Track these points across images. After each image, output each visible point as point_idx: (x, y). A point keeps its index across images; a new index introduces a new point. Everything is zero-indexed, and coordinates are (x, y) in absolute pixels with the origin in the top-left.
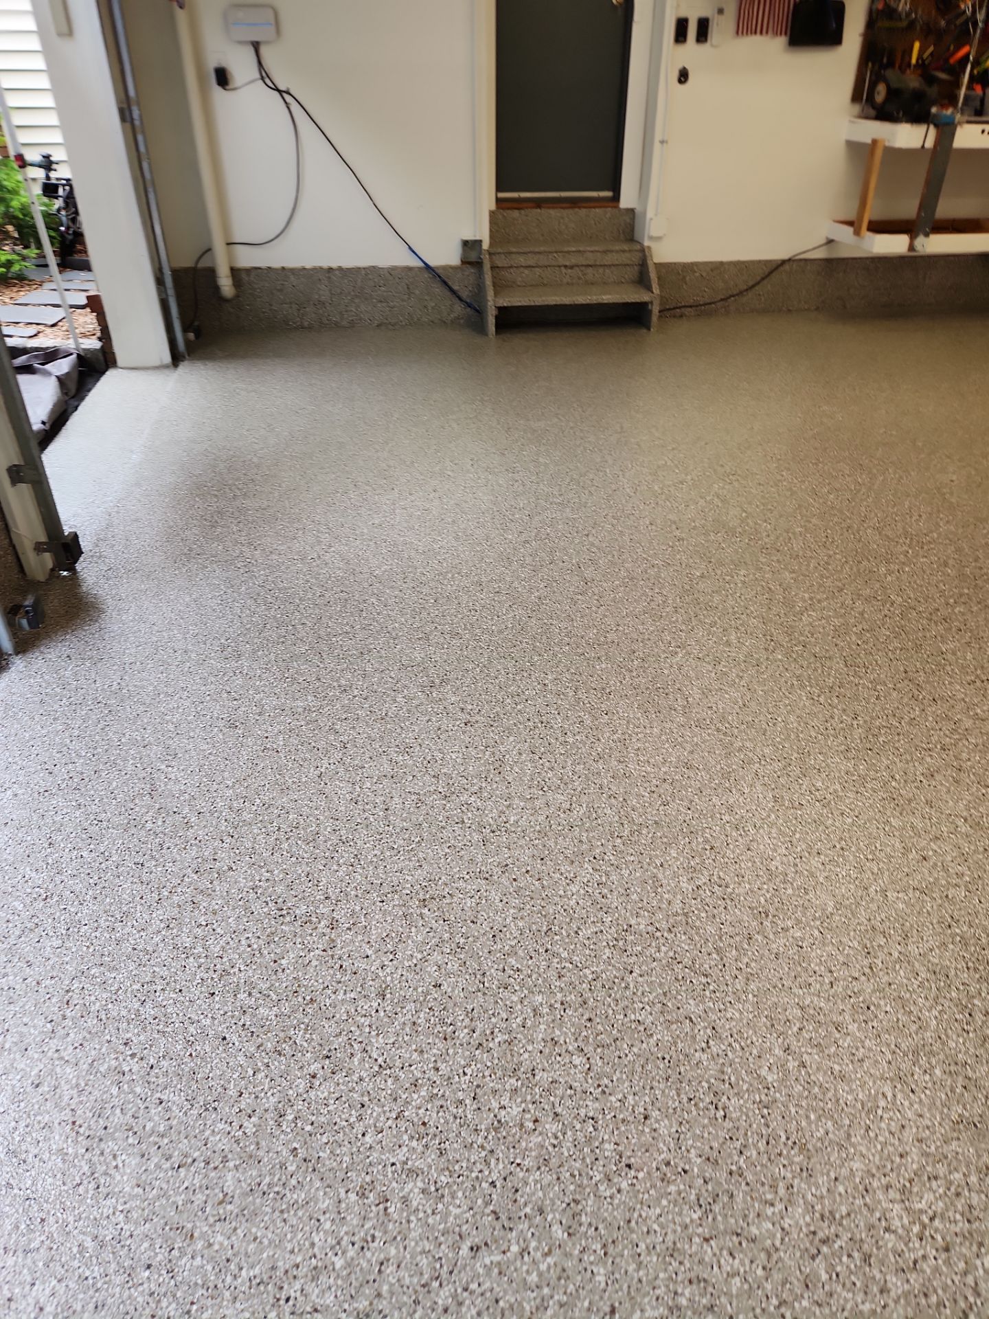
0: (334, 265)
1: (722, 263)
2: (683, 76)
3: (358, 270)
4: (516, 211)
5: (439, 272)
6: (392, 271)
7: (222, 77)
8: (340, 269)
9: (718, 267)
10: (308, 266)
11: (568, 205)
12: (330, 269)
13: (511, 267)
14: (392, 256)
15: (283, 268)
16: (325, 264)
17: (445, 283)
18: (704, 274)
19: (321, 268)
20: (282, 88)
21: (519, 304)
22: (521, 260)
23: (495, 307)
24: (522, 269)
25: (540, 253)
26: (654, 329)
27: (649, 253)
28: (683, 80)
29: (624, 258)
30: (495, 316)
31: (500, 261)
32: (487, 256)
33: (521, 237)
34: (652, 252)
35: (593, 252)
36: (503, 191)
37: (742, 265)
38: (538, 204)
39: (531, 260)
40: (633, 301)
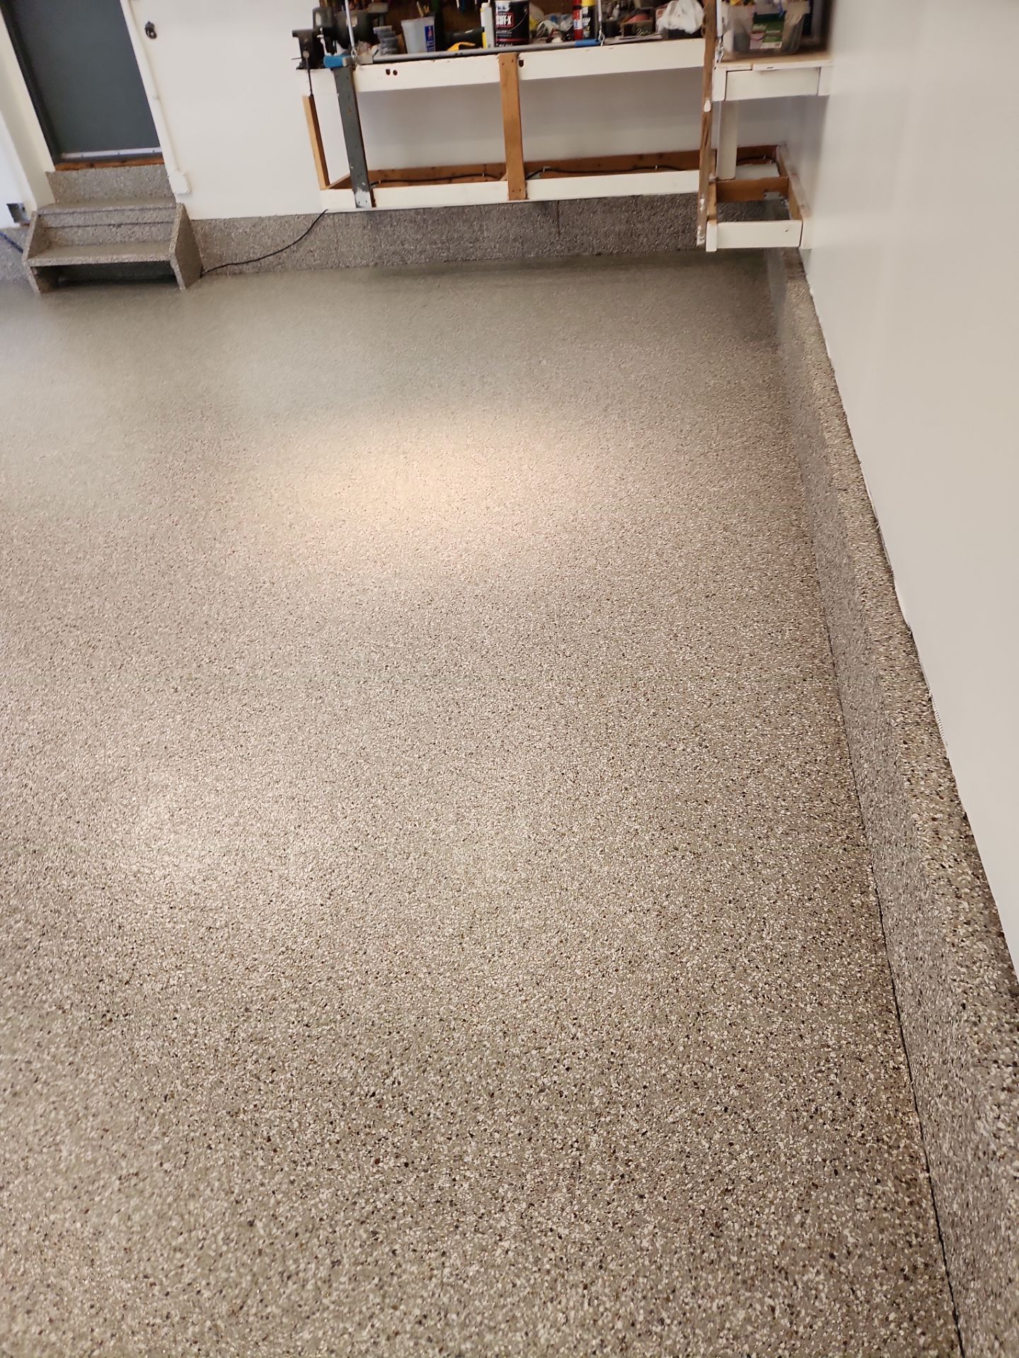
1: (260, 219)
2: (150, 30)
4: (75, 172)
5: (5, 233)
9: (257, 223)
11: (118, 164)
13: (64, 227)
17: (13, 244)
18: (247, 230)
21: (50, 264)
22: (69, 220)
23: (31, 268)
24: (75, 229)
25: (85, 213)
26: (182, 288)
27: (179, 210)
28: (152, 34)
29: (162, 216)
30: (35, 276)
31: (51, 222)
32: (35, 218)
33: (87, 196)
34: (187, 209)
35: (131, 210)
36: (68, 152)
37: (283, 221)
38: (92, 163)
39: (80, 220)
40: (152, 260)
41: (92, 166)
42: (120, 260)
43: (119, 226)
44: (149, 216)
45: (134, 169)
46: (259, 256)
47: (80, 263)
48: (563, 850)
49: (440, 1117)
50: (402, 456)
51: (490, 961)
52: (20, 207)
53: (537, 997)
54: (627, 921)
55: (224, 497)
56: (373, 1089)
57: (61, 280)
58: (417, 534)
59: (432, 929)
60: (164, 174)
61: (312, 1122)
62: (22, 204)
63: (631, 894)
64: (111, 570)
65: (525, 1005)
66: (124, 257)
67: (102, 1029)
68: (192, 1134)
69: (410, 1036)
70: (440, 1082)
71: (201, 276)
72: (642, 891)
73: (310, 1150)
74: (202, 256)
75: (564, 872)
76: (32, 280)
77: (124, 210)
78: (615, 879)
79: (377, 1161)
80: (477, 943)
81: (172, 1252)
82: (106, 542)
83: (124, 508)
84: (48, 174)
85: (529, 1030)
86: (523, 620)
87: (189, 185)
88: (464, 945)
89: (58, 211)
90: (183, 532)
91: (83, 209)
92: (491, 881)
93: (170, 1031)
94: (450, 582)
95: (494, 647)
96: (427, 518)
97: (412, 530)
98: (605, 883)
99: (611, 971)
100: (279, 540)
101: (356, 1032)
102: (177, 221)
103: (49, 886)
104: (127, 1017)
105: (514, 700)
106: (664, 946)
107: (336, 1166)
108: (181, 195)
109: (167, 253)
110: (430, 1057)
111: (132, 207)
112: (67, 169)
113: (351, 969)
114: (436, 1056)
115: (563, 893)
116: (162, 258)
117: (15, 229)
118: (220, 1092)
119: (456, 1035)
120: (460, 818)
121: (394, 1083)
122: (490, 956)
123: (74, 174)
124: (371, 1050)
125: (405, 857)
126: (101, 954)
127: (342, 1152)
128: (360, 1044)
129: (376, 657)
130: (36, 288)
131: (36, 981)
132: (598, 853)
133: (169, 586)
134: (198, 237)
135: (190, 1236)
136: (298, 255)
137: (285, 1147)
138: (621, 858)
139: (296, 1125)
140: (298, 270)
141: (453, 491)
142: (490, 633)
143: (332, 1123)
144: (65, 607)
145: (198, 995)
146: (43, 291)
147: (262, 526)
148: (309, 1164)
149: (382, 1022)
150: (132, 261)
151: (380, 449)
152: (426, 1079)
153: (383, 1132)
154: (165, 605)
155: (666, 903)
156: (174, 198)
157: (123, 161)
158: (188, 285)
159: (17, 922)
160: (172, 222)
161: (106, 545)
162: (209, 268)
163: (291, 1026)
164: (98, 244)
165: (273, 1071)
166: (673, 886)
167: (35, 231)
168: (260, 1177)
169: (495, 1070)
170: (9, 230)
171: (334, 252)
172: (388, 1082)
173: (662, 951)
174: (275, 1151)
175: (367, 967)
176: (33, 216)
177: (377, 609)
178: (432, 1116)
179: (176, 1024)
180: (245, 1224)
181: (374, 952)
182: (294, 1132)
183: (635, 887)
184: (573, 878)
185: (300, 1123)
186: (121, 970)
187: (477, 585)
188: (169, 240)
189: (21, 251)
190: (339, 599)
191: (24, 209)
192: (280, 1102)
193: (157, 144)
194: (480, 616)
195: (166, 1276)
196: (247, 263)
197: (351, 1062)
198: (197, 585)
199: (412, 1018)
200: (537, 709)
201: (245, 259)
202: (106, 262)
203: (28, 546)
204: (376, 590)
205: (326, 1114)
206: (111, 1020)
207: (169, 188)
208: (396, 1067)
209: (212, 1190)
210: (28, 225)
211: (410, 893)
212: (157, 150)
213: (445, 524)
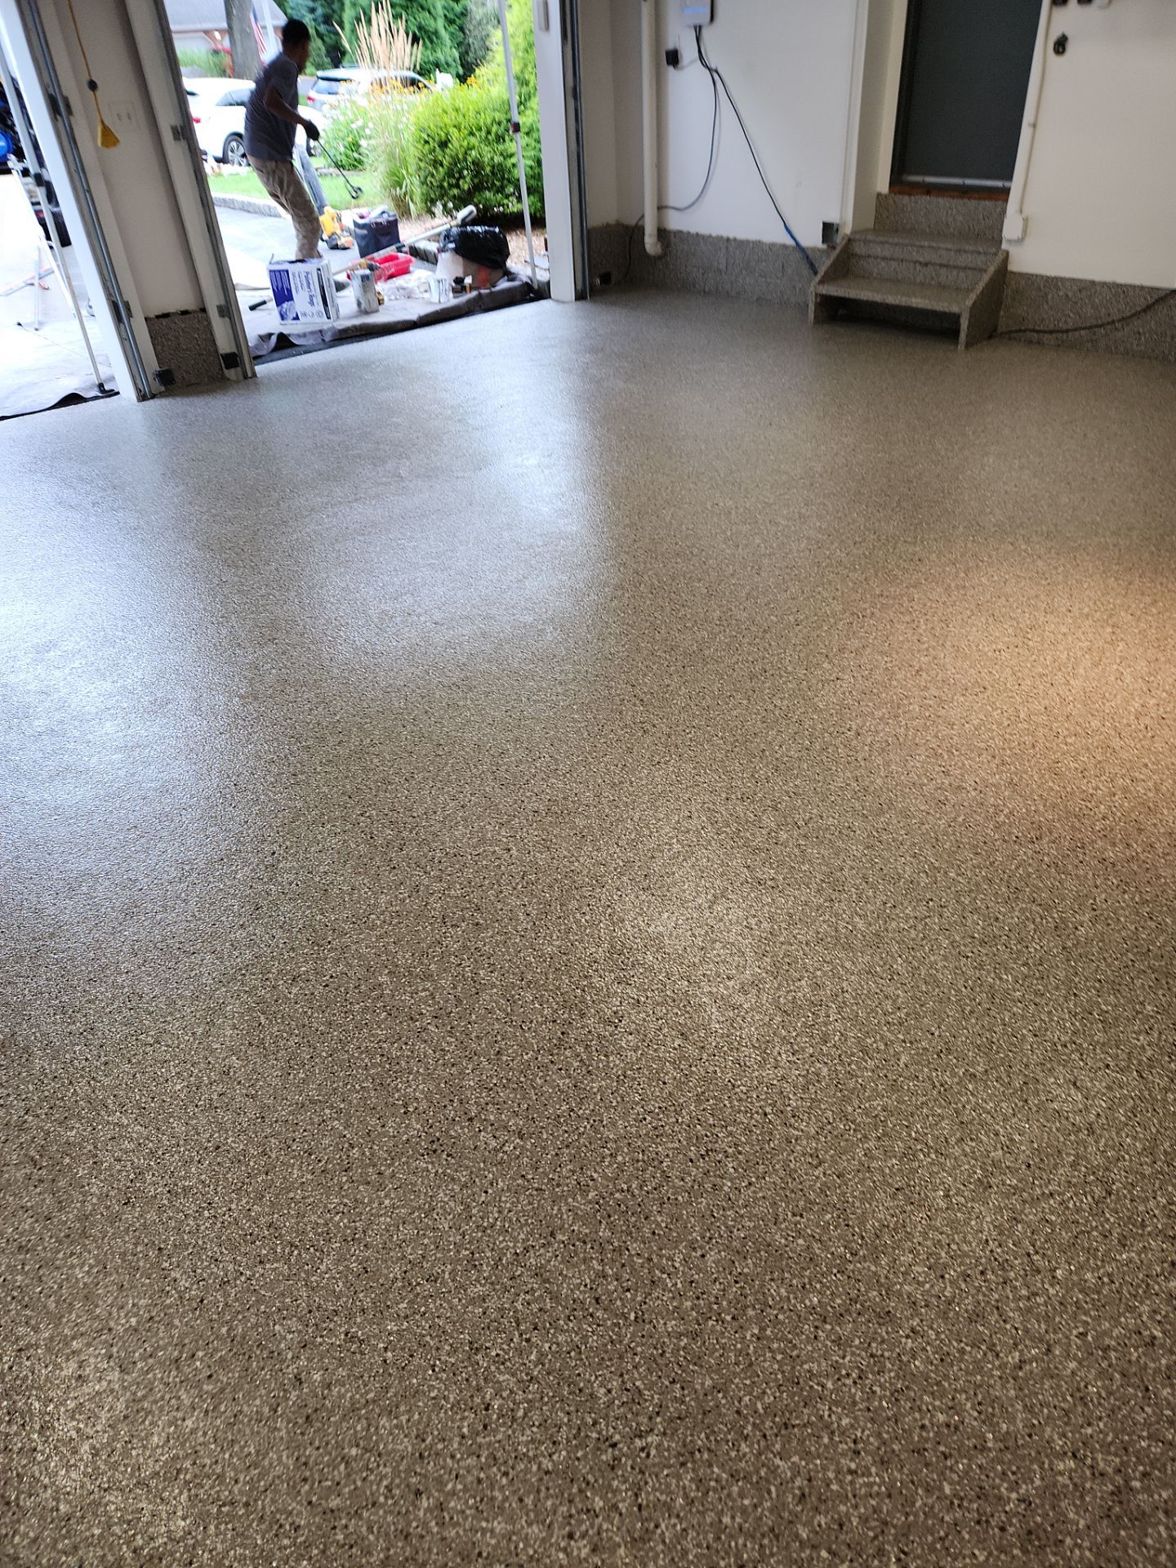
0: (731, 236)
1: (1093, 283)
2: (1061, 46)
3: (748, 242)
4: (908, 197)
5: (809, 252)
6: (772, 246)
7: (673, 58)
8: (735, 239)
9: (1087, 288)
10: (714, 234)
12: (728, 240)
13: (869, 256)
14: (775, 235)
15: (697, 234)
16: (725, 234)
17: (811, 265)
18: (1070, 294)
19: (722, 237)
20: (713, 66)
21: (835, 294)
22: (878, 250)
23: (816, 294)
24: (879, 260)
25: (896, 244)
26: (961, 347)
27: (1000, 257)
28: (1061, 50)
29: (979, 261)
30: (816, 303)
31: (859, 249)
32: (844, 243)
33: (908, 227)
34: (1011, 258)
35: (947, 249)
36: (910, 173)
37: (1119, 291)
38: (929, 189)
39: (887, 252)
40: (942, 309)
41: (928, 193)
42: (909, 304)
43: (926, 264)
44: (963, 260)
45: (972, 203)
46: (1070, 326)
47: (865, 298)
48: (1024, 1292)
49: (667, 1541)
50: (1109, 630)
51: (839, 1379)
52: (835, 229)
53: (872, 1479)
54: (1061, 1467)
55: (865, 609)
56: (617, 1437)
57: (841, 312)
58: (1069, 740)
59: (794, 1282)
60: (1004, 212)
61: (537, 1423)
62: (838, 225)
63: (1089, 1431)
64: (707, 653)
65: (849, 1478)
66: (913, 300)
67: (423, 1155)
68: (428, 1339)
69: (693, 1403)
70: (692, 1494)
71: (990, 337)
72: (1109, 1439)
73: (516, 1457)
74: (1002, 313)
75: (1008, 1326)
76: (812, 307)
77: (939, 248)
78: (1079, 1390)
79: (571, 1536)
80: (838, 1342)
81: (339, 1459)
82: (720, 619)
83: (757, 587)
84: (879, 195)
85: (836, 1516)
86: (1153, 925)
87: (1025, 231)
88: (820, 1333)
89: (870, 237)
90: (800, 635)
91: (896, 240)
92: (903, 1269)
93: (474, 1204)
94: (1077, 825)
95: (1088, 941)
96: (1095, 723)
97: (1066, 733)
98: (1059, 1386)
99: (993, 1523)
100: (895, 683)
101: (639, 1349)
102: (992, 270)
103: (467, 969)
104: (449, 1159)
105: (1074, 1033)
106: (1096, 1549)
107: (529, 1501)
108: (1010, 241)
109: (961, 305)
110: (699, 1451)
111: (949, 246)
112: (900, 193)
113: (677, 1265)
114: (706, 1456)
115: (990, 1356)
116: (955, 309)
117: (819, 250)
118: (476, 1311)
119: (744, 1448)
120: (909, 1155)
121: (642, 1449)
122: (844, 1372)
123: (906, 199)
124: (642, 1387)
125: (815, 1163)
126: (467, 1072)
127: (543, 1488)
128: (635, 1367)
129: (924, 880)
130: (811, 315)
131: (403, 1063)
132: (1075, 1332)
133: (750, 693)
134: (1008, 292)
135: (363, 1455)
136: (1119, 335)
137: (496, 1431)
138: (1104, 1364)
139: (520, 1413)
140: (1111, 352)
141: (1153, 702)
142: (1094, 920)
143: (554, 1443)
144: (645, 675)
145: (520, 1181)
146: (817, 321)
147: (886, 659)
148: (506, 1474)
149: (672, 1359)
150: (920, 306)
151: (1086, 610)
152: (679, 1477)
153: (599, 1503)
154: (735, 713)
155: (1136, 1484)
156: (1001, 242)
157: (964, 192)
158: (969, 345)
159: (424, 990)
160: (985, 271)
161: (718, 623)
162: (1004, 329)
163: (582, 1288)
164: (896, 281)
165: (535, 1329)
166: (1164, 1465)
167: (838, 256)
168: (456, 1446)
169: (763, 1536)
170: (814, 249)
171: (1168, 339)
172: (638, 1443)
173: (1087, 1553)
174: (485, 1427)
175: (696, 1277)
176: (843, 239)
177: (960, 819)
178: (659, 1531)
179: (483, 1199)
180: (413, 1488)
181: (714, 1262)
182: (514, 1419)
183: (1101, 1425)
184: (1016, 1345)
185: (525, 1414)
186: (473, 1102)
187: (1114, 845)
188: (972, 291)
189: (816, 273)
190: (922, 785)
191: (837, 230)
192: (521, 1372)
193: (1010, 177)
194: (1094, 890)
195: (320, 1482)
196: (1051, 332)
197: (615, 1383)
198: (779, 703)
199: (708, 1382)
200: (1101, 1065)
201: (1051, 327)
202: (893, 302)
203: (650, 596)
204: (973, 793)
205: (556, 1426)
206: (435, 1151)
207: (1001, 231)
208: (656, 1432)
209: (408, 1420)
210: (834, 248)
211: (794, 1215)
212: (1007, 184)
213: (1116, 743)
